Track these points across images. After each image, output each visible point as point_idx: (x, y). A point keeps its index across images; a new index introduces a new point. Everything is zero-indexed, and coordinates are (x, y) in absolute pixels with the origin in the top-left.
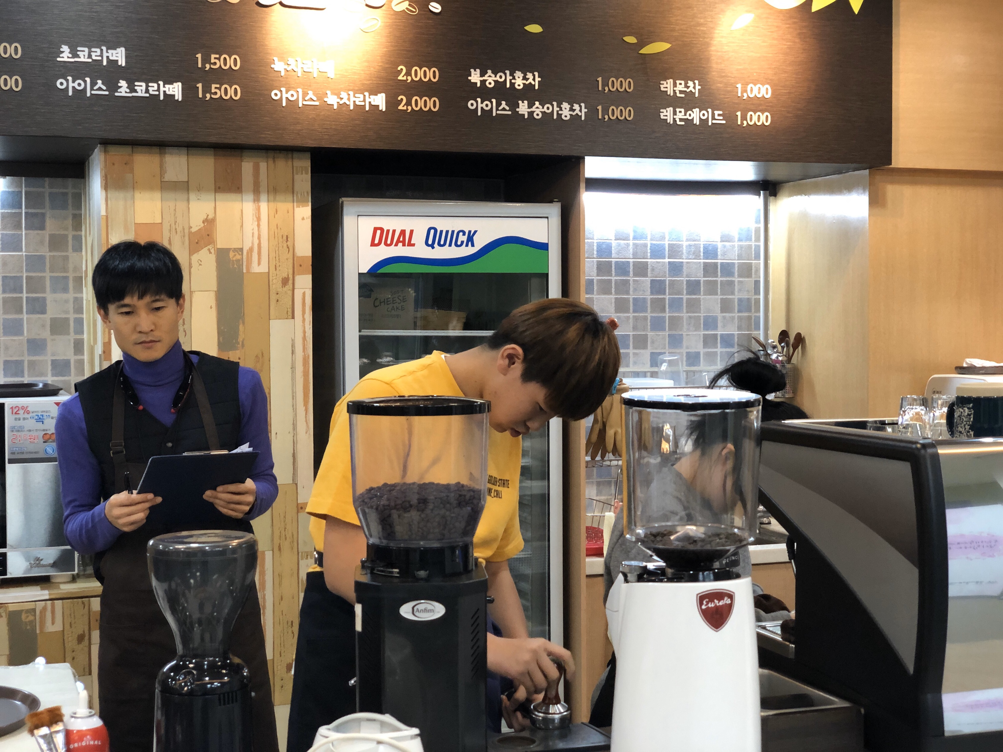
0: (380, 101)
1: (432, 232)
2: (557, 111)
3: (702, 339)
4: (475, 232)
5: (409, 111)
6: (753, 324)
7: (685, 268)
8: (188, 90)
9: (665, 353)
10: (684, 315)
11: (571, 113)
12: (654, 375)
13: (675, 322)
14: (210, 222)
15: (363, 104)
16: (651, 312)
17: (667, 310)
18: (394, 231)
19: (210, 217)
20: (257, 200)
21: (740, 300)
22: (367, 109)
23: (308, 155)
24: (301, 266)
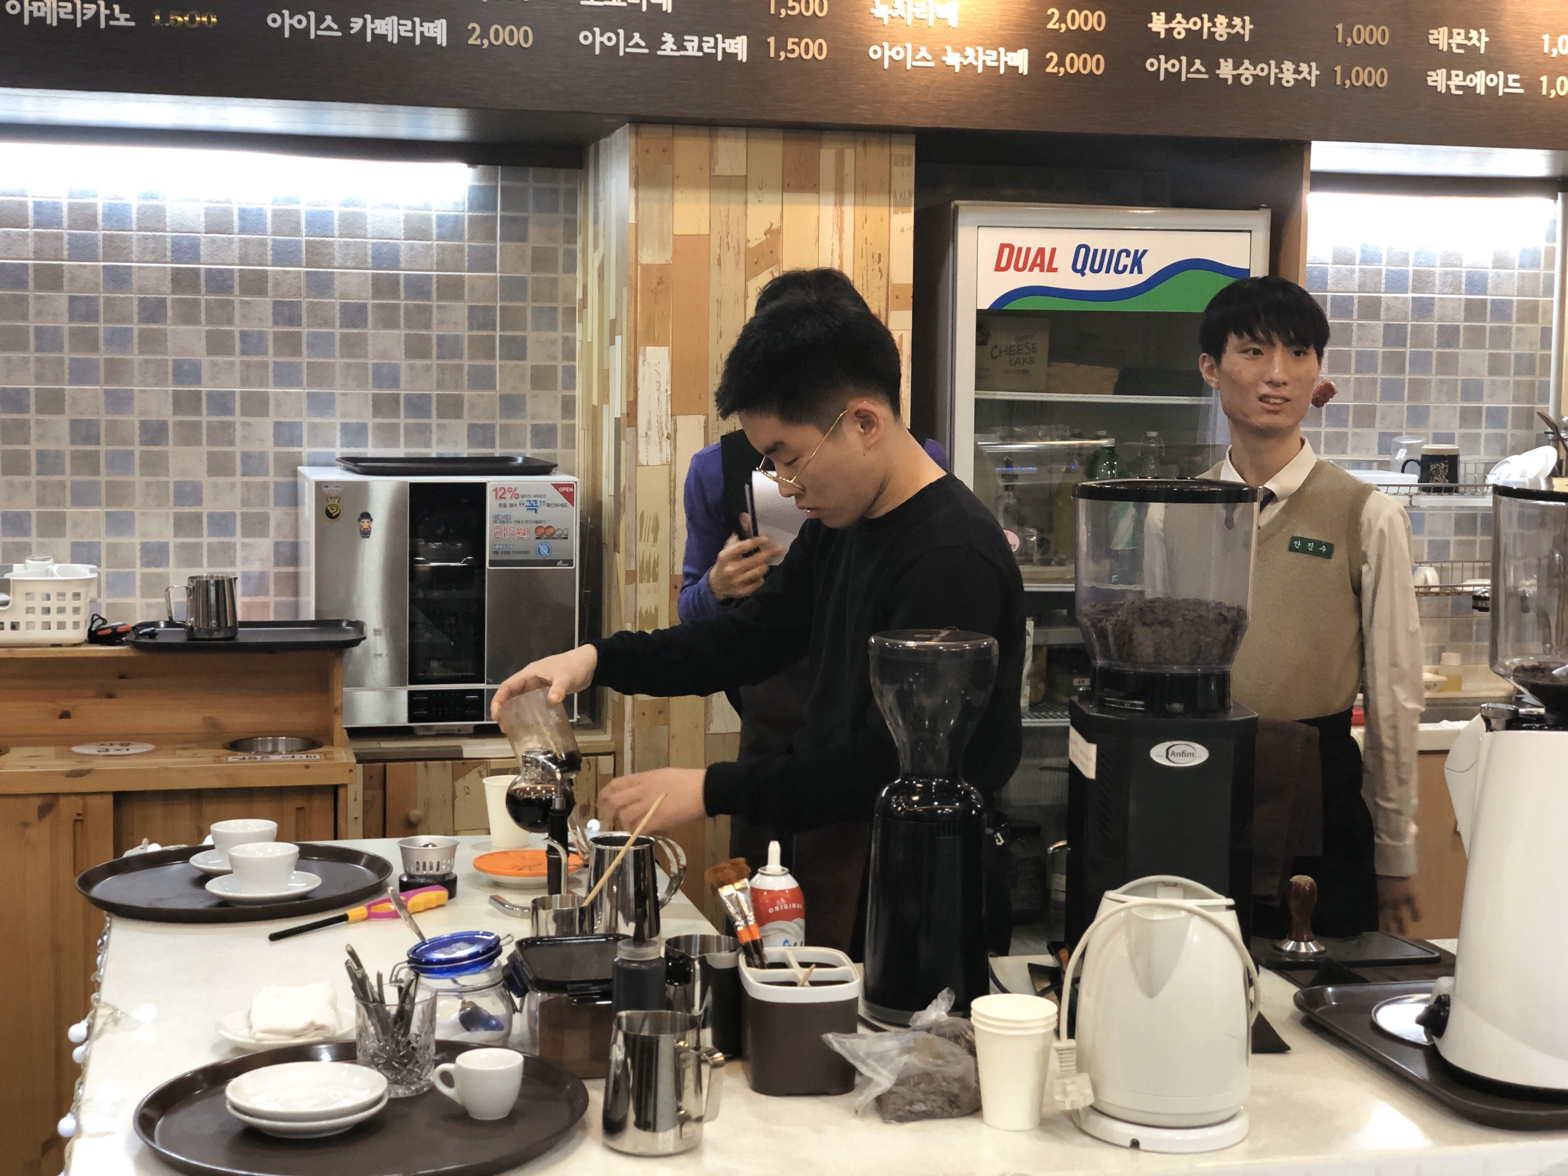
0: (1020, 60)
1: (1083, 251)
2: (1276, 74)
3: (1458, 415)
4: (1145, 252)
5: (1061, 75)
6: (1537, 392)
7: (1436, 307)
8: (756, 47)
9: (1401, 434)
10: (1433, 377)
11: (1296, 76)
12: (1384, 466)
13: (1419, 389)
14: (774, 234)
15: (996, 64)
16: (1383, 373)
17: (1407, 369)
18: (1029, 250)
19: (775, 226)
20: (839, 203)
21: (1518, 357)
22: (1002, 71)
23: (912, 139)
24: (897, 297)
